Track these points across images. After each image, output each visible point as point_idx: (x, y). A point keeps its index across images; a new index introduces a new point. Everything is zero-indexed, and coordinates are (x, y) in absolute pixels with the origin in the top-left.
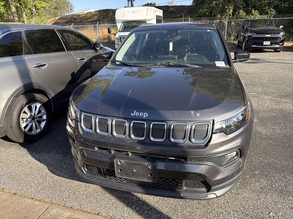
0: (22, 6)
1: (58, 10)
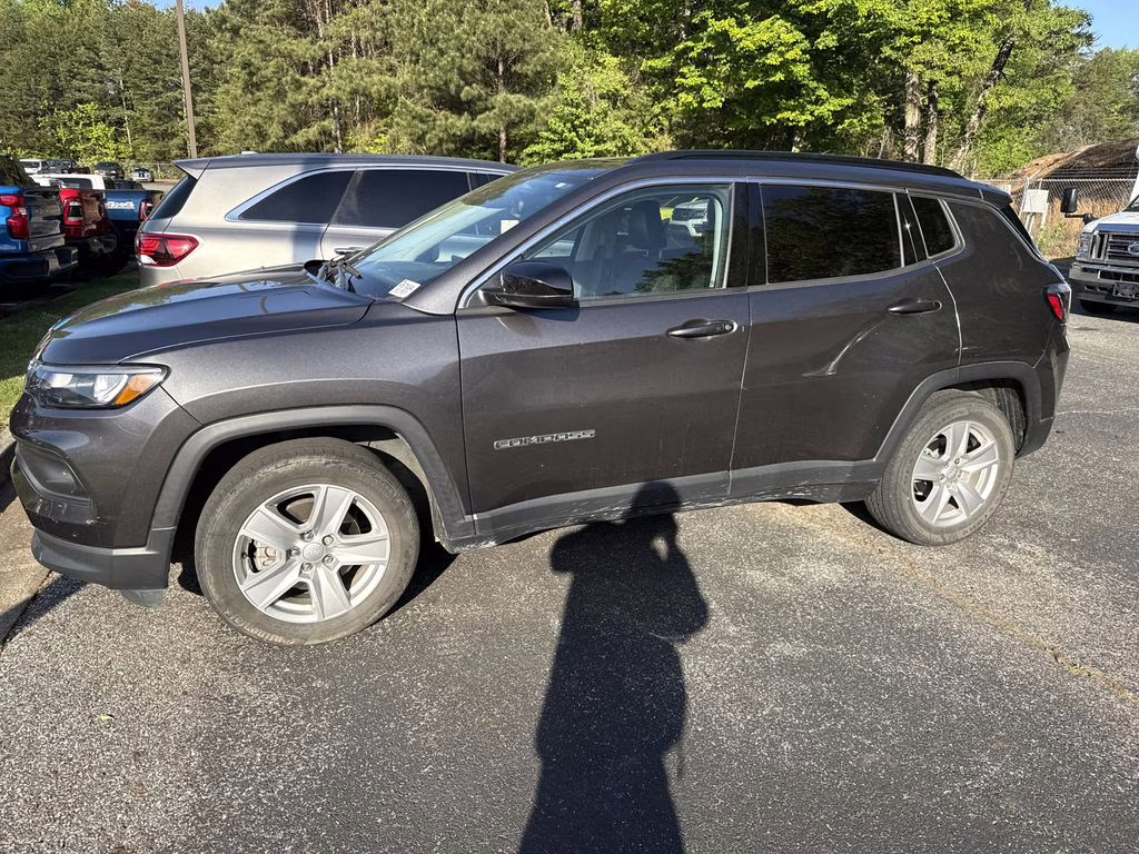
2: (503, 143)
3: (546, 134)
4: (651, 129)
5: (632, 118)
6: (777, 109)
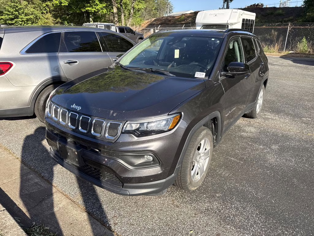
0: (122, 7)
1: (158, 11)
6: (84, 7)
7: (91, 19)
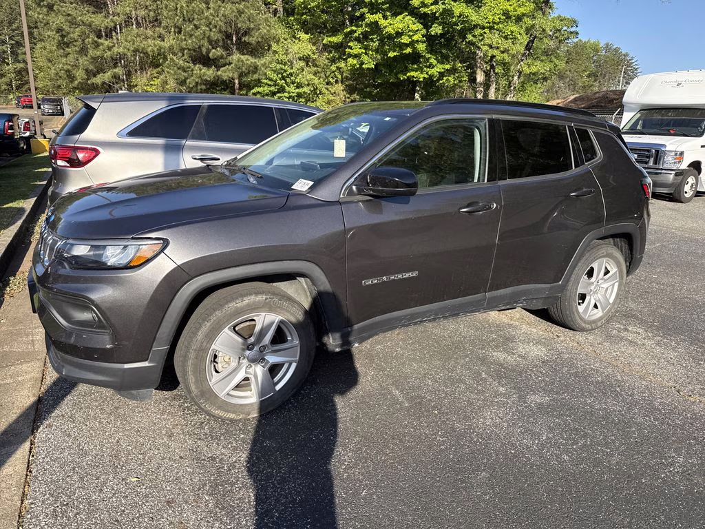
2: (237, 86)
3: (265, 81)
4: (331, 79)
5: (318, 72)
6: (406, 70)
7: (417, 96)
